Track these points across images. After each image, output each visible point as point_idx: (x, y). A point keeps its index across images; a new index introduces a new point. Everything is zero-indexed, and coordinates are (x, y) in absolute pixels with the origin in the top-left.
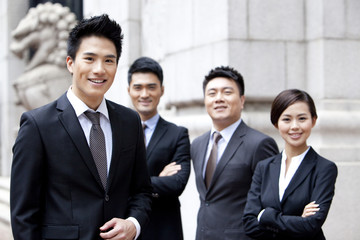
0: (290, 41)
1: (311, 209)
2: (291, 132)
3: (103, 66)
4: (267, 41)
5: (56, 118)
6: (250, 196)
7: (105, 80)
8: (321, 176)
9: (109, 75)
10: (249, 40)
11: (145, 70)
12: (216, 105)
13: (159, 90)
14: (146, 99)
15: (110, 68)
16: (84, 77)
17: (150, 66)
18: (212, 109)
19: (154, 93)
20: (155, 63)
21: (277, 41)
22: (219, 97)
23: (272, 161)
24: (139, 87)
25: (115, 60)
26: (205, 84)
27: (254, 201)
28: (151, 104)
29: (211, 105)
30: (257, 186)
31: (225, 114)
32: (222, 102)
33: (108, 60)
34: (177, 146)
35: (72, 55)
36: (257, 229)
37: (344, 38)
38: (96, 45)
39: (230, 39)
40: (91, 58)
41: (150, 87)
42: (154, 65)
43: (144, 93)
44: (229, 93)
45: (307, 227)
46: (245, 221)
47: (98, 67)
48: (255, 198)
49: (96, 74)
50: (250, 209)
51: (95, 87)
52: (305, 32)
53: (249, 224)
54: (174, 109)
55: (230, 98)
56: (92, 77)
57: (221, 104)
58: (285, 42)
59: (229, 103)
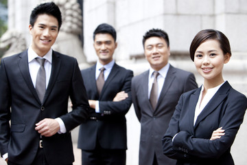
0: (205, 15)
1: (218, 134)
2: (203, 67)
3: (49, 32)
4: (189, 15)
5: (16, 62)
6: (172, 121)
7: (50, 40)
8: (230, 105)
9: (53, 38)
10: (177, 15)
11: (104, 32)
12: (153, 56)
13: (113, 45)
14: (104, 51)
15: (53, 34)
16: (37, 37)
17: (107, 29)
18: (150, 58)
19: (109, 47)
20: (111, 27)
21: (196, 15)
22: (155, 50)
23: (193, 93)
24: (100, 43)
25: (57, 29)
26: (144, 42)
27: (173, 125)
28: (108, 54)
29: (149, 56)
30: (177, 113)
31: (160, 61)
32: (157, 54)
33: (52, 29)
34: (125, 82)
35: (32, 24)
36: (171, 149)
37: (239, 13)
38: (46, 20)
39: (165, 14)
40: (43, 27)
41: (107, 43)
42: (110, 29)
43: (103, 47)
44: (161, 47)
45: (212, 149)
46: (164, 141)
47: (46, 32)
48: (174, 122)
49: (45, 37)
50: (169, 132)
51: (44, 44)
52: (214, 9)
53: (167, 144)
54: (134, 59)
55: (162, 50)
56: (42, 38)
57: (157, 55)
58: (201, 16)
59: (162, 53)
